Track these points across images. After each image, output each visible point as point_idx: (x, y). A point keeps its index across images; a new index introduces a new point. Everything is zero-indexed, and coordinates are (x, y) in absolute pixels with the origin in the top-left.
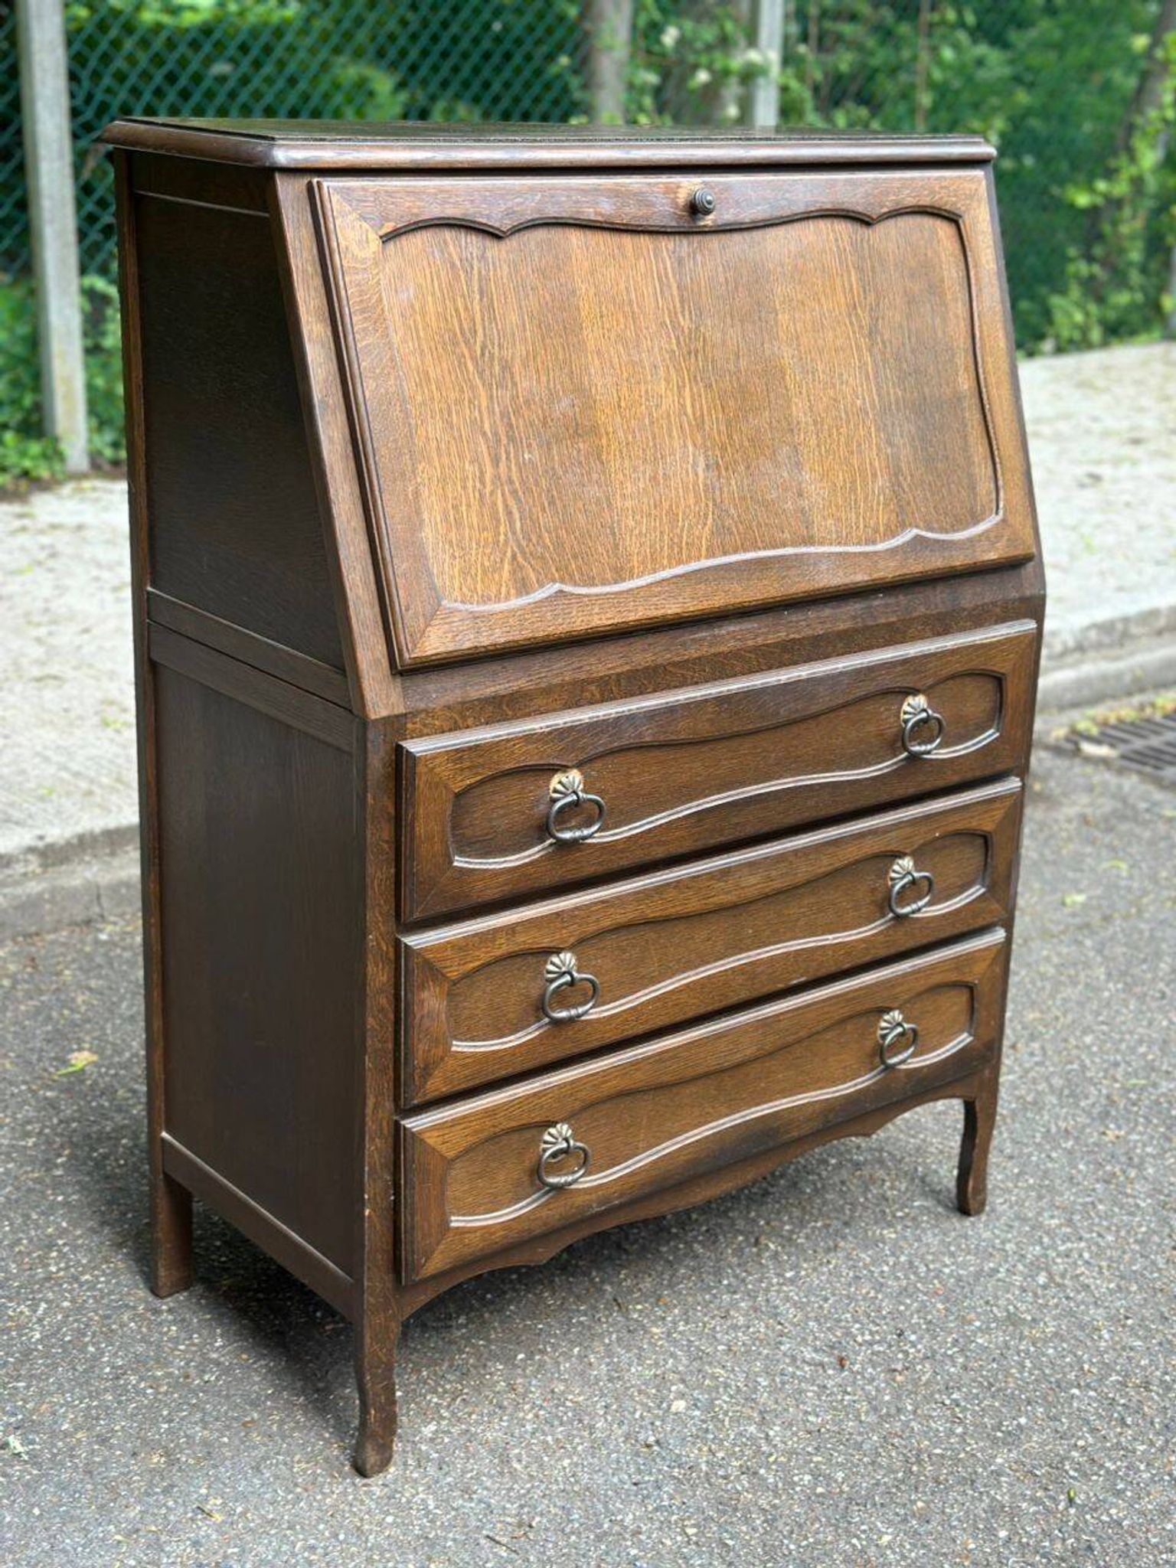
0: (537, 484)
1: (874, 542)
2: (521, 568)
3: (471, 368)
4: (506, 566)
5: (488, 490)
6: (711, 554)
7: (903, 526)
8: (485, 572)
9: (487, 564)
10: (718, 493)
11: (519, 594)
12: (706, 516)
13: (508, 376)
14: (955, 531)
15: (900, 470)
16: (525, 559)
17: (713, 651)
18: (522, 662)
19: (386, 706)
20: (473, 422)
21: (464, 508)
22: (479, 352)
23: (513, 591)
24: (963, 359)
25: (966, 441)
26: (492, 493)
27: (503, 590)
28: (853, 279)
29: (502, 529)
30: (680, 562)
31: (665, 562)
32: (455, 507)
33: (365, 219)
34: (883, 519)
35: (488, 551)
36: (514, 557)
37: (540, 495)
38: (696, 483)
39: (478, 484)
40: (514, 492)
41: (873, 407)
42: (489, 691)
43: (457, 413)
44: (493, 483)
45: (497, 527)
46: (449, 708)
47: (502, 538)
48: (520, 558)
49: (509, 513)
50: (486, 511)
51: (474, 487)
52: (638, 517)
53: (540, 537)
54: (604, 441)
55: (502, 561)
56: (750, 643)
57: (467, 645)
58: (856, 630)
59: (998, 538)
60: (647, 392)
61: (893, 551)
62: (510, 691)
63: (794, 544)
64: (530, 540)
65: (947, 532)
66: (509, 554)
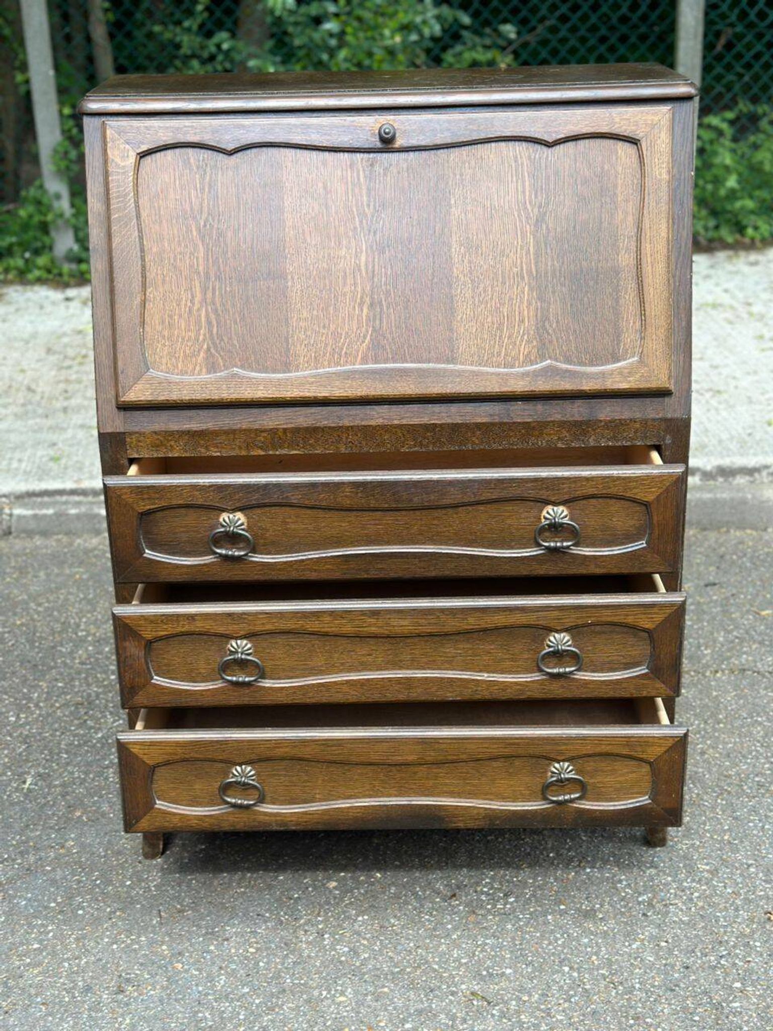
0: (234, 305)
1: (512, 367)
2: (213, 356)
3: (195, 233)
4: (202, 354)
5: (196, 308)
6: (364, 361)
7: (543, 358)
8: (185, 356)
9: (188, 352)
10: (378, 322)
11: (209, 372)
12: (365, 337)
13: (221, 239)
14: (593, 365)
15: (548, 318)
16: (217, 351)
17: (363, 423)
18: (212, 412)
19: (112, 426)
20: (191, 266)
21: (176, 317)
22: (202, 223)
23: (204, 370)
24: (627, 243)
25: (617, 302)
26: (198, 310)
27: (198, 368)
28: (527, 184)
29: (202, 332)
30: (338, 364)
31: (326, 363)
32: (171, 317)
33: (128, 143)
34: (524, 349)
35: (189, 344)
36: (209, 349)
37: (234, 314)
38: (359, 316)
39: (189, 304)
40: (216, 311)
41: (530, 272)
42: (186, 426)
43: (181, 260)
44: (201, 303)
45: (199, 330)
46: (155, 433)
47: (201, 338)
48: (212, 350)
49: (209, 323)
50: (192, 319)
51: (186, 305)
52: (309, 333)
53: (230, 339)
54: (290, 284)
55: (199, 351)
56: (396, 422)
57: (162, 398)
58: (493, 424)
59: (630, 374)
60: (329, 255)
61: (526, 374)
62: (201, 429)
63: (438, 360)
64: (222, 340)
65: (585, 365)
66: (205, 346)
